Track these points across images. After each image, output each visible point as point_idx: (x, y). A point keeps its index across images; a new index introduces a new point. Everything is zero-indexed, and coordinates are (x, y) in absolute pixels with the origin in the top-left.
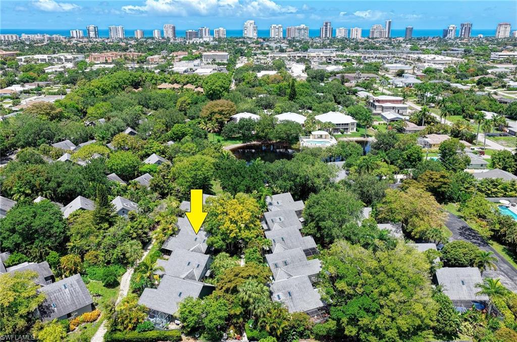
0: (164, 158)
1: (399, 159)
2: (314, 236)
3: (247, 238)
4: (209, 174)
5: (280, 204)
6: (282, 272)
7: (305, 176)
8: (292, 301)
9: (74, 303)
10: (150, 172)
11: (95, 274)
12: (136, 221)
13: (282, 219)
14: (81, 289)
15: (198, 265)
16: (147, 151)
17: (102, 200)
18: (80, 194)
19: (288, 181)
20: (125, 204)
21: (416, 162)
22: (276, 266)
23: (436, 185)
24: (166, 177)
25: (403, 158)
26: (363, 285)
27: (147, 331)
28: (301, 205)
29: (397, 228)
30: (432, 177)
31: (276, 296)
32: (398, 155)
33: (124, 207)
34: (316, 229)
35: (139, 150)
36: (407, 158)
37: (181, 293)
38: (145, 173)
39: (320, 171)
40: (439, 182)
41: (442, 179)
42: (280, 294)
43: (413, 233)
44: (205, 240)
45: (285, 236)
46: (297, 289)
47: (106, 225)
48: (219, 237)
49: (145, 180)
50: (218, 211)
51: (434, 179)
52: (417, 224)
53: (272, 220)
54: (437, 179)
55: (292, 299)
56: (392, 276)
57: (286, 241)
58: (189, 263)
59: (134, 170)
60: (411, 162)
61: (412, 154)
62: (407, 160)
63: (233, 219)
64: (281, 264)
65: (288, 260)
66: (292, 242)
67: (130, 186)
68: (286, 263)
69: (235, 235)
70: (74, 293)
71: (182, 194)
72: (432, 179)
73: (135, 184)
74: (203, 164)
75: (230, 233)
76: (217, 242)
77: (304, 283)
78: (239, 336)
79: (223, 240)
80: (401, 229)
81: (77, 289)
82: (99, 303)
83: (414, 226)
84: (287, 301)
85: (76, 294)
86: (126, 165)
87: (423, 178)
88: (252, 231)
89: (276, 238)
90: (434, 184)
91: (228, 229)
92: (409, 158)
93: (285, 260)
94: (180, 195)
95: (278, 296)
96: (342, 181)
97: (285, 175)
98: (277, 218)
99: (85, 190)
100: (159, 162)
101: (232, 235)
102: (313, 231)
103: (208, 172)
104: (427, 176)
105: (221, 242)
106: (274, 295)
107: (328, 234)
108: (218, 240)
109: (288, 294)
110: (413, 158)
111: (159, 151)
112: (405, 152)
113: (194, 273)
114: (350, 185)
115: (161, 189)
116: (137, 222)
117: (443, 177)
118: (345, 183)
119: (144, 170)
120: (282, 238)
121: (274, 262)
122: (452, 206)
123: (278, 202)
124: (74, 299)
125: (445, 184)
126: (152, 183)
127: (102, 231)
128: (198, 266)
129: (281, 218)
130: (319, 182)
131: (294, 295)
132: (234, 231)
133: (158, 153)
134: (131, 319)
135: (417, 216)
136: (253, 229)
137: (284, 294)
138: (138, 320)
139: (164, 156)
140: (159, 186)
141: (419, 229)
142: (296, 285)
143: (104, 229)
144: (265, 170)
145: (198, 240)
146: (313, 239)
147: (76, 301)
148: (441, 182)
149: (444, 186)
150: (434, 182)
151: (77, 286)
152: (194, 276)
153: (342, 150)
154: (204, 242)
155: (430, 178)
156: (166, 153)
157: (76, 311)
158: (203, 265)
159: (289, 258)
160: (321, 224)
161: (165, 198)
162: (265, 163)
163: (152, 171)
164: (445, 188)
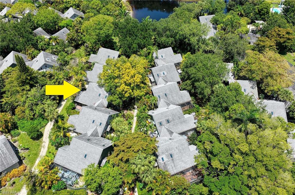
0: (79, 10)
1: (251, 12)
2: (190, 92)
3: (138, 96)
4: (109, 32)
5: (164, 57)
6: (166, 130)
7: (183, 35)
8: (173, 162)
9: (3, 164)
10: (67, 26)
11: (24, 127)
12: (54, 78)
13: (166, 74)
14: (8, 151)
15: (101, 123)
16: (66, 5)
17: (21, 67)
18: (13, 49)
19: (170, 38)
20: (47, 59)
21: (264, 16)
22: (161, 124)
23: (282, 40)
24: (79, 31)
25: (255, 12)
26: (234, 165)
27: (60, 190)
28: (179, 58)
29: (254, 85)
30: (280, 33)
31: (161, 159)
32: (252, 9)
33: (46, 63)
34: (191, 86)
35: (60, 3)
36: (258, 12)
37: (86, 155)
38: (64, 27)
39: (195, 31)
40: (285, 38)
41: (287, 36)
42: (164, 156)
43: (266, 91)
44: (106, 96)
45: (168, 92)
46: (177, 151)
47: (28, 87)
48: (116, 96)
49: (63, 35)
50: (115, 75)
51: (282, 36)
52: (271, 84)
53: (158, 75)
54: (283, 35)
55: (173, 160)
56: (261, 161)
57: (168, 97)
58: (94, 121)
59: (55, 25)
60: (261, 15)
61: (262, 9)
62: (258, 14)
63: (127, 82)
64: (164, 123)
65: (170, 118)
66: (173, 97)
67: (51, 41)
68: (168, 121)
69: (129, 95)
70: (2, 155)
71: (90, 49)
72: (279, 35)
73: (56, 39)
74: (105, 24)
75: (125, 93)
76: (115, 101)
77: (182, 145)
78: (132, 192)
79: (120, 98)
80: (256, 85)
81: (4, 151)
82: (26, 157)
83: (268, 85)
84: (169, 162)
85: (4, 155)
86: (48, 21)
87: (273, 34)
88: (142, 89)
89: (161, 94)
90: (281, 40)
91: (123, 91)
92: (260, 12)
93: (168, 118)
94: (89, 50)
95: (162, 158)
96: (212, 38)
97: (168, 33)
98: (162, 73)
99: (17, 45)
100: (74, 16)
101: (127, 95)
102: (189, 88)
103: (108, 31)
104: (276, 32)
105: (119, 100)
106: (159, 158)
107: (200, 92)
108: (116, 99)
109: (170, 156)
110: (263, 12)
111: (75, 5)
112: (257, 7)
113: (97, 130)
114: (218, 43)
115: (75, 42)
116: (54, 80)
117: (288, 33)
118: (214, 40)
119: (62, 25)
120: (165, 94)
121: (159, 121)
122: (290, 56)
123: (162, 56)
124: (3, 160)
125: (289, 39)
126: (69, 38)
127: (25, 92)
128: (100, 125)
129: (164, 72)
130: (194, 40)
131: (175, 157)
132: (128, 92)
133: (74, 7)
134: (46, 182)
135: (272, 77)
136: (143, 88)
137: (167, 156)
138: (52, 182)
139: (79, 9)
140: (74, 40)
141: (272, 88)
142: (176, 147)
143: (27, 91)
144: (152, 27)
145: (101, 96)
146: (189, 94)
147: (4, 162)
148: (286, 38)
149: (289, 41)
150: (280, 38)
151: (5, 148)
152: (97, 133)
153: (210, 5)
154: (106, 98)
155: (278, 34)
156: (80, 6)
157: (5, 171)
158: (104, 123)
159: (171, 116)
160: (196, 84)
161: (80, 48)
162: (153, 21)
163: (68, 25)
164: (289, 43)
